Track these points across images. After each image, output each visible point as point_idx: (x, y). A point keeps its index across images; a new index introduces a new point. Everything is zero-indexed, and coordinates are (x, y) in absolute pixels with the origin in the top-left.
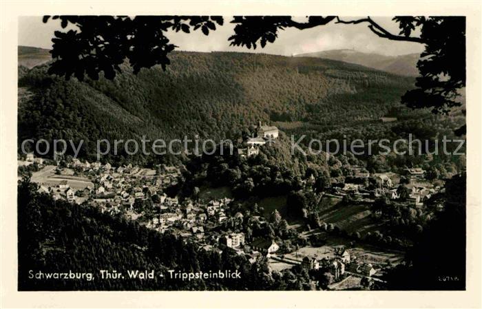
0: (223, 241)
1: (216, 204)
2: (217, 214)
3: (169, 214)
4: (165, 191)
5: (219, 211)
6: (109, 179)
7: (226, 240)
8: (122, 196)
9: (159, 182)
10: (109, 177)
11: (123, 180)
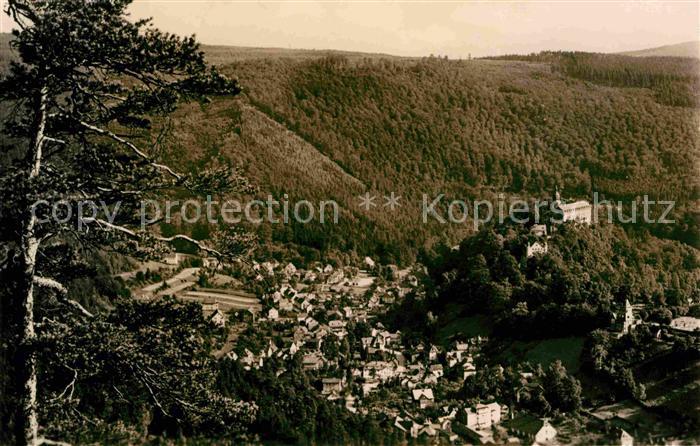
0: (461, 418)
1: (462, 347)
2: (460, 367)
3: (379, 363)
4: (381, 318)
5: (465, 361)
6: (288, 295)
7: (466, 415)
8: (307, 327)
9: (374, 302)
10: (288, 290)
11: (312, 296)
